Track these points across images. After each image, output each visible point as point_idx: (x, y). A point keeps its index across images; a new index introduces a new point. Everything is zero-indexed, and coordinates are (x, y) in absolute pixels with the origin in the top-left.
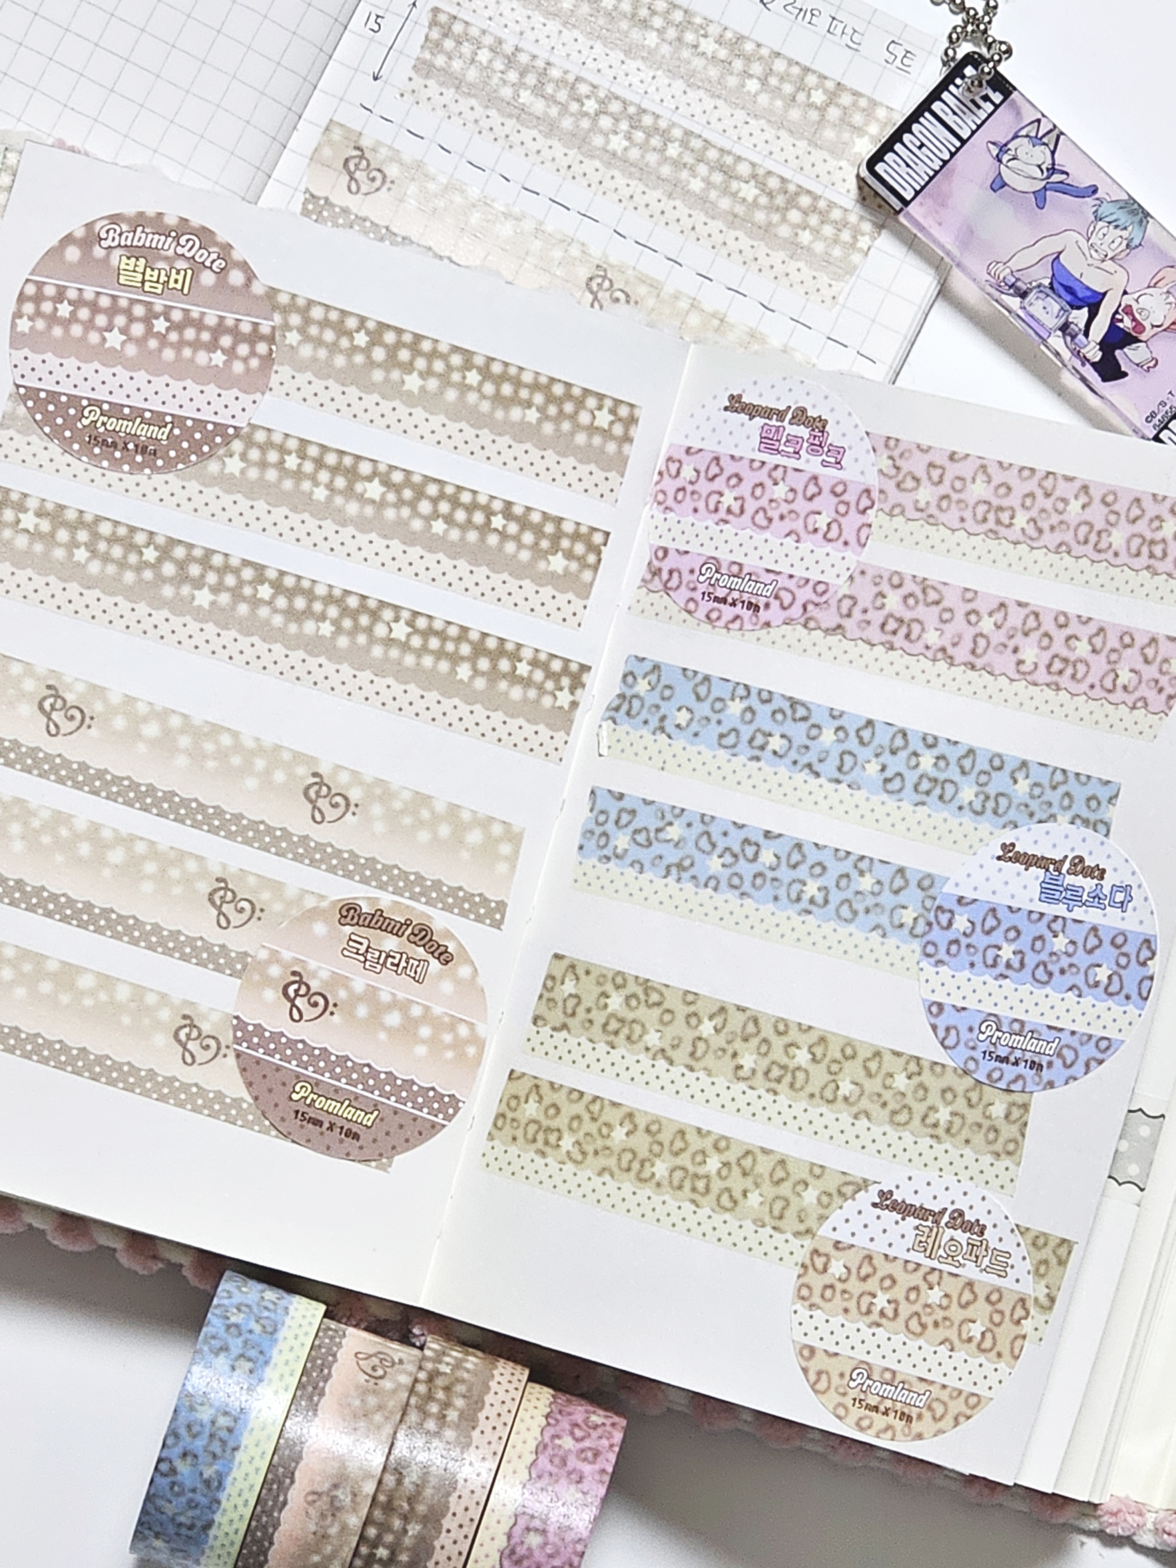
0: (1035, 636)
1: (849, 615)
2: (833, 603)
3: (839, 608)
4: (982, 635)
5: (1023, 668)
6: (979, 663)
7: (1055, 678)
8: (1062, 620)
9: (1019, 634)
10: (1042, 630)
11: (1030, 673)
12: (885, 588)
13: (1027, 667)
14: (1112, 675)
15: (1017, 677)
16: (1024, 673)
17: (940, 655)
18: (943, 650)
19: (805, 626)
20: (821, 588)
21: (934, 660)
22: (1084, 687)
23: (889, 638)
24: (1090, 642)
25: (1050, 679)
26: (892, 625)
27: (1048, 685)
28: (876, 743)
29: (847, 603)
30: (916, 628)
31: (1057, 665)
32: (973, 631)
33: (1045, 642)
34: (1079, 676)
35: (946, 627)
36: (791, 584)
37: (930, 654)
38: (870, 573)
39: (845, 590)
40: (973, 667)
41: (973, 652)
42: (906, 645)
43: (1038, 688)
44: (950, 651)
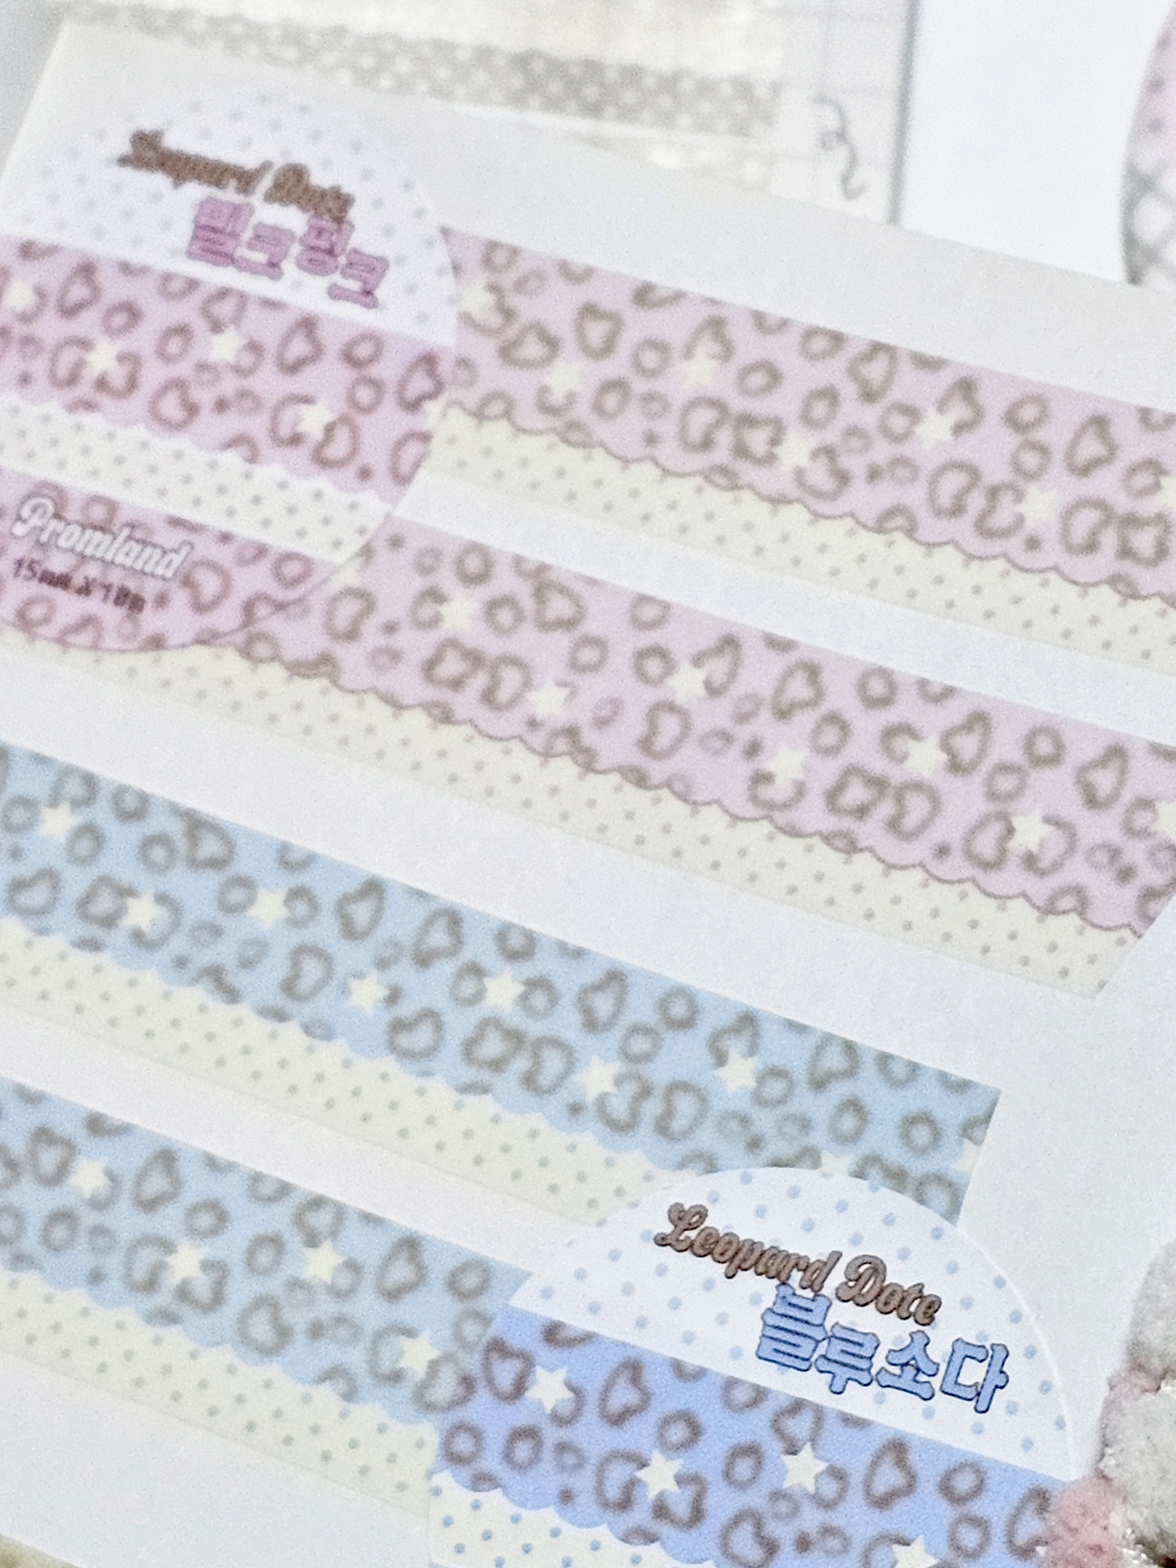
0: (805, 720)
1: (352, 635)
2: (318, 603)
3: (330, 615)
4: (671, 707)
5: (766, 792)
6: (657, 771)
7: (847, 823)
8: (877, 688)
9: (765, 714)
10: (826, 707)
11: (786, 806)
12: (446, 579)
13: (780, 791)
14: (996, 829)
15: (750, 810)
16: (771, 806)
17: (561, 745)
18: (571, 733)
19: (246, 652)
20: (292, 569)
21: (547, 754)
22: (920, 850)
23: (444, 694)
24: (946, 745)
25: (831, 823)
26: (452, 666)
27: (828, 839)
28: (383, 933)
29: (348, 609)
30: (511, 679)
31: (856, 793)
32: (650, 696)
33: (830, 736)
34: (910, 821)
35: (586, 682)
36: (224, 555)
37: (538, 740)
38: (414, 545)
39: (349, 577)
40: (641, 780)
41: (646, 745)
42: (484, 716)
43: (799, 844)
44: (589, 737)
